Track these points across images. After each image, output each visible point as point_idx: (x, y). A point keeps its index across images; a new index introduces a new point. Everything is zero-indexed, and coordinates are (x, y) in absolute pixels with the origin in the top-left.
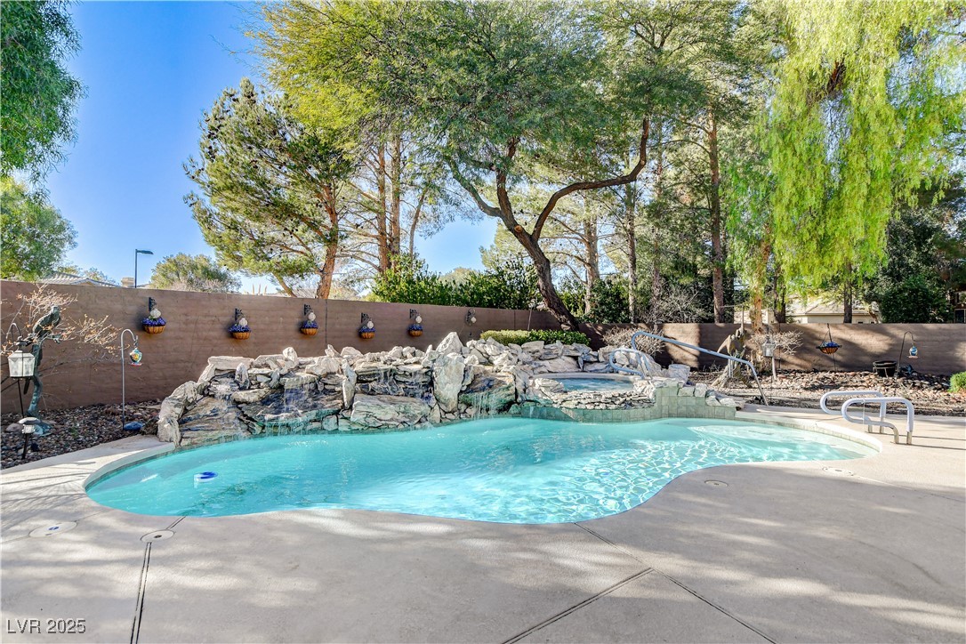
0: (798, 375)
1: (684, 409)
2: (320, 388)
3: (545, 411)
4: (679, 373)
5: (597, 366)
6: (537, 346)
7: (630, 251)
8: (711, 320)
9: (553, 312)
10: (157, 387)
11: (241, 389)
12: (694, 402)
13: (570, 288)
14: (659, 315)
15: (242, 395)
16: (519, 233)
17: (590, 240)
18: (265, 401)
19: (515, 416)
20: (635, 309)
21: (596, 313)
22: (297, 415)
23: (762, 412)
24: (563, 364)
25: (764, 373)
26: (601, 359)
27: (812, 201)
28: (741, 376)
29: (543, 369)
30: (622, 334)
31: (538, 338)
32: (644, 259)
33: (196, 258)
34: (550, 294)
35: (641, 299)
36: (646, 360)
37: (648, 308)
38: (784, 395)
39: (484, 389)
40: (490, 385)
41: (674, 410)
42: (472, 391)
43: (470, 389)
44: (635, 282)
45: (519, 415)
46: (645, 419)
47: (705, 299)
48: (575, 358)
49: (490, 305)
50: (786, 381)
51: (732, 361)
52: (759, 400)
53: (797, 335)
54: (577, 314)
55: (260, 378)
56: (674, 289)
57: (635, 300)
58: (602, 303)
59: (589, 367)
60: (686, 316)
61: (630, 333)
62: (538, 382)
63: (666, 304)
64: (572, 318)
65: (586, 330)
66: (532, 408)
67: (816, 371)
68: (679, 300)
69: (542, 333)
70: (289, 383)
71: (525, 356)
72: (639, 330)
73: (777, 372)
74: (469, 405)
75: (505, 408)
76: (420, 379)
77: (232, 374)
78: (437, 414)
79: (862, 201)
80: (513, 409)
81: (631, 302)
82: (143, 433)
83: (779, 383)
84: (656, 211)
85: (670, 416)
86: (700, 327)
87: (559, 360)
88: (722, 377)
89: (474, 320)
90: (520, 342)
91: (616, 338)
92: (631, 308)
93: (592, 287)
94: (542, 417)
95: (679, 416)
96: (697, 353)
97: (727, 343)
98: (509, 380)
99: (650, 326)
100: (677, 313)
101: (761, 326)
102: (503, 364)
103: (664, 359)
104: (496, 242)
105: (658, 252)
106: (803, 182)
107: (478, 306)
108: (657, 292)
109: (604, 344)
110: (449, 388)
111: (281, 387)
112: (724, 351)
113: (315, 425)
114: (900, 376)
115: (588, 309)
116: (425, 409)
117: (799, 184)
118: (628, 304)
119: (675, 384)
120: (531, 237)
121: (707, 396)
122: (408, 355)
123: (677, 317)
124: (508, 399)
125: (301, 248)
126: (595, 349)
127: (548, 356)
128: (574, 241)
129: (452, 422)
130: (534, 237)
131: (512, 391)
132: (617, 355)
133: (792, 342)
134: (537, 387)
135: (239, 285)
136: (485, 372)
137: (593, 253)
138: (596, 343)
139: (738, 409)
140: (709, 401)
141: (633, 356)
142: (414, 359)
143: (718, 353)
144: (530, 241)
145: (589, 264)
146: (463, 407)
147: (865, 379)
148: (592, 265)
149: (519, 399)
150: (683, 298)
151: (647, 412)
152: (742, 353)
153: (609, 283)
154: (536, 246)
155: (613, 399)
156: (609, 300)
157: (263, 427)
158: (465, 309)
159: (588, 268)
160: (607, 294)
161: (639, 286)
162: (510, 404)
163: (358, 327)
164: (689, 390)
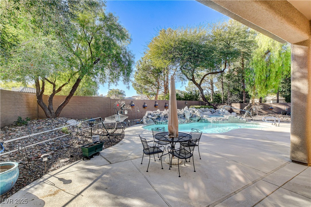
0: (263, 115)
1: (235, 121)
2: (165, 117)
3: (206, 121)
4: (234, 114)
5: (216, 113)
6: (203, 109)
7: (222, 86)
8: (243, 102)
9: (204, 101)
10: (133, 117)
11: (153, 117)
12: (237, 120)
13: (207, 95)
14: (229, 101)
15: (153, 118)
16: (197, 84)
17: (212, 84)
18: (157, 119)
19: (200, 122)
20: (223, 100)
21: (214, 101)
22: (163, 121)
23: (252, 122)
24: (209, 112)
25: (255, 115)
26: (217, 111)
27: (263, 78)
28: (249, 115)
29: (204, 114)
30: (221, 106)
31: (202, 107)
32: (225, 87)
33: (116, 90)
34: (203, 97)
35: (225, 98)
36: (227, 112)
37: (227, 99)
38: (258, 119)
39: (194, 117)
40: (195, 116)
41: (233, 121)
42: (192, 117)
43: (191, 117)
44: (223, 94)
45: (201, 122)
46: (226, 123)
47: (241, 97)
48: (211, 111)
49: (189, 100)
50: (260, 116)
51: (247, 112)
52: (252, 120)
53: (263, 106)
54: (209, 101)
55: (155, 115)
56: (233, 95)
57: (223, 98)
58: (215, 99)
59: (214, 113)
60: (236, 101)
61: (223, 106)
62: (205, 116)
63: (231, 99)
64: (209, 103)
65: (212, 105)
66: (204, 121)
67: (268, 114)
68: (234, 97)
69: (203, 106)
70: (160, 116)
71: (201, 111)
72: (225, 105)
73: (258, 114)
74: (191, 120)
75: (198, 121)
76: (183, 115)
77: (151, 114)
78: (186, 121)
79: (274, 78)
80: (200, 121)
81: (222, 98)
82: (140, 124)
83: (258, 117)
84: (228, 77)
85: (232, 122)
86: (240, 104)
87: (207, 112)
88: (245, 116)
89: (187, 103)
90: (199, 108)
91: (220, 107)
92: (222, 100)
93: (212, 95)
94: (206, 122)
95: (234, 123)
96: (240, 111)
97: (245, 108)
98: (199, 115)
99: (227, 104)
100: (234, 101)
101: (254, 104)
102: (197, 113)
103: (231, 111)
104: (188, 85)
105: (229, 86)
106: (261, 74)
107: (187, 100)
108: (229, 96)
109: (217, 108)
110: (188, 117)
111: (159, 116)
112: (245, 110)
113: (166, 123)
114: (288, 115)
115: (211, 100)
116: (184, 120)
117: (260, 75)
118: (221, 99)
119: (233, 116)
120: (199, 85)
121: (240, 118)
122: (179, 111)
123: (234, 102)
124: (199, 119)
125: (151, 90)
126: (215, 109)
127: (205, 111)
128: (208, 84)
129: (189, 123)
130: (200, 85)
131: (199, 117)
132: (220, 111)
133: (262, 107)
134: (204, 117)
135: (125, 95)
136: (194, 114)
137: (213, 87)
138: (215, 108)
139: (247, 121)
140: (240, 119)
141: (224, 111)
142: (181, 112)
143: (243, 110)
144: (199, 86)
145: (211, 89)
146: (190, 120)
147: (279, 115)
148: (212, 90)
149: (201, 119)
150: (235, 97)
151: (227, 122)
152: (249, 110)
153: (216, 93)
154: (200, 87)
155: (220, 119)
156: (217, 98)
157: (157, 123)
158: (185, 101)
159: (211, 90)
160: (216, 96)
161: (224, 95)
162: (199, 120)
163: (164, 105)
164: (236, 117)
